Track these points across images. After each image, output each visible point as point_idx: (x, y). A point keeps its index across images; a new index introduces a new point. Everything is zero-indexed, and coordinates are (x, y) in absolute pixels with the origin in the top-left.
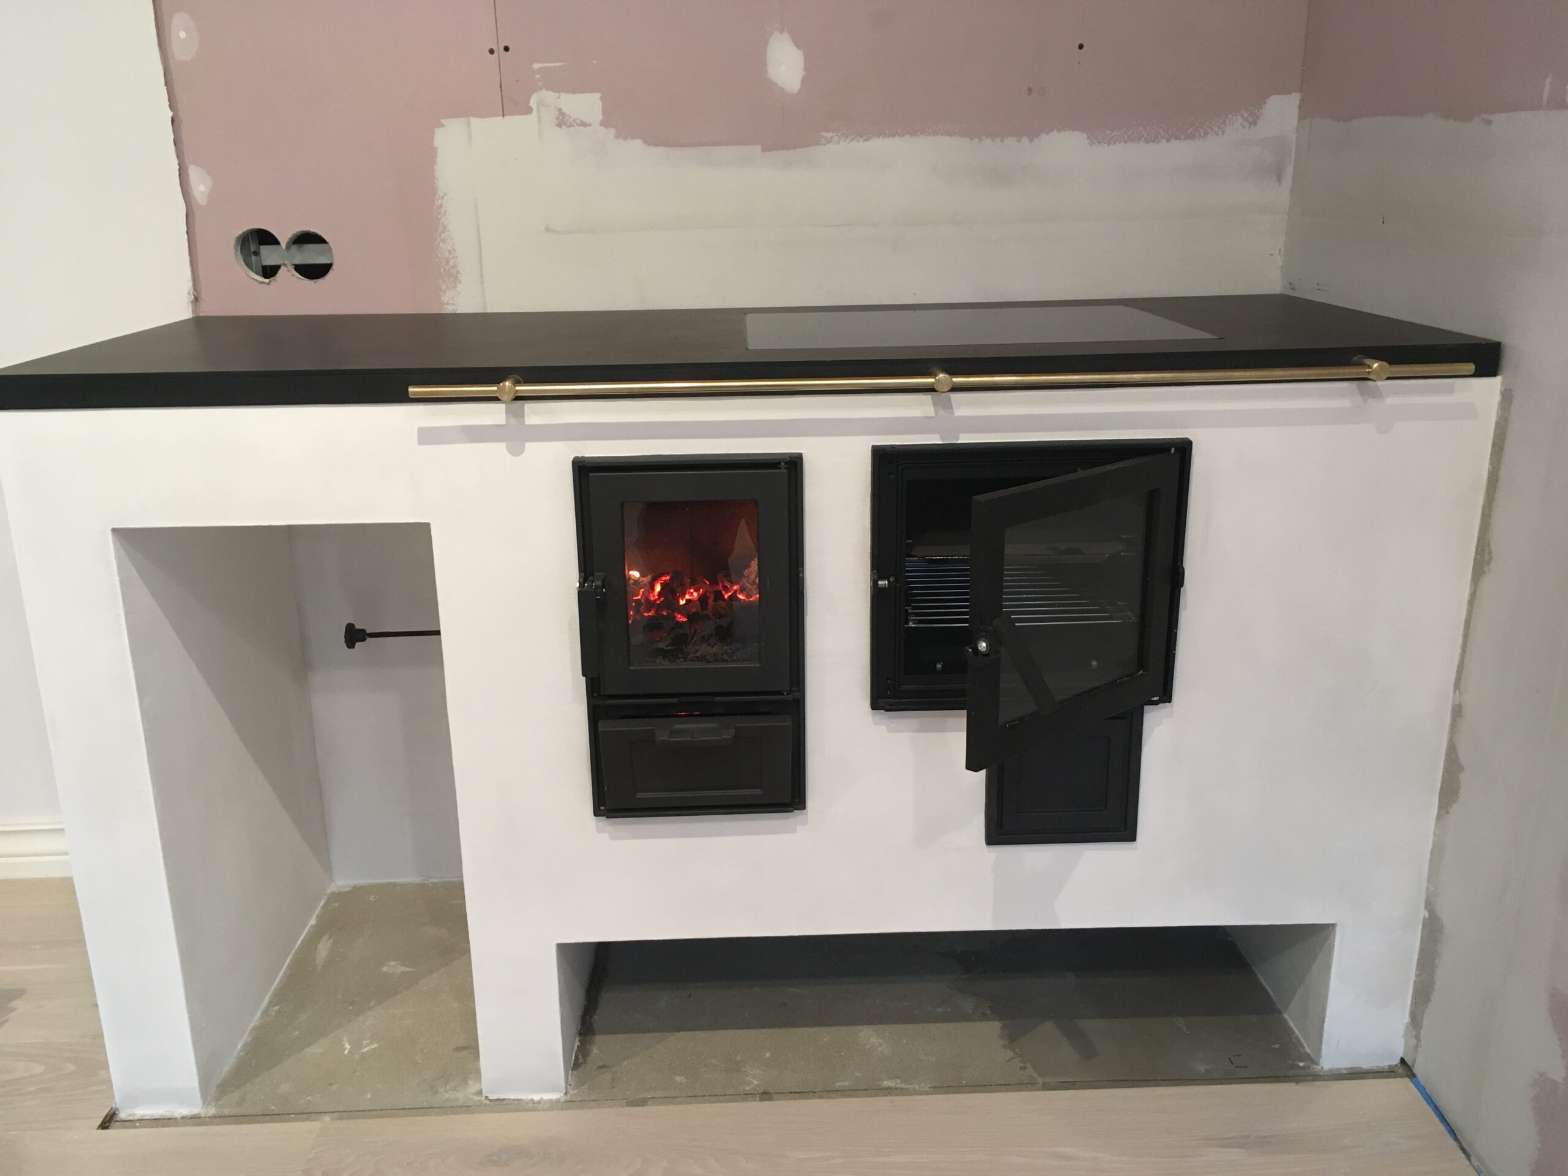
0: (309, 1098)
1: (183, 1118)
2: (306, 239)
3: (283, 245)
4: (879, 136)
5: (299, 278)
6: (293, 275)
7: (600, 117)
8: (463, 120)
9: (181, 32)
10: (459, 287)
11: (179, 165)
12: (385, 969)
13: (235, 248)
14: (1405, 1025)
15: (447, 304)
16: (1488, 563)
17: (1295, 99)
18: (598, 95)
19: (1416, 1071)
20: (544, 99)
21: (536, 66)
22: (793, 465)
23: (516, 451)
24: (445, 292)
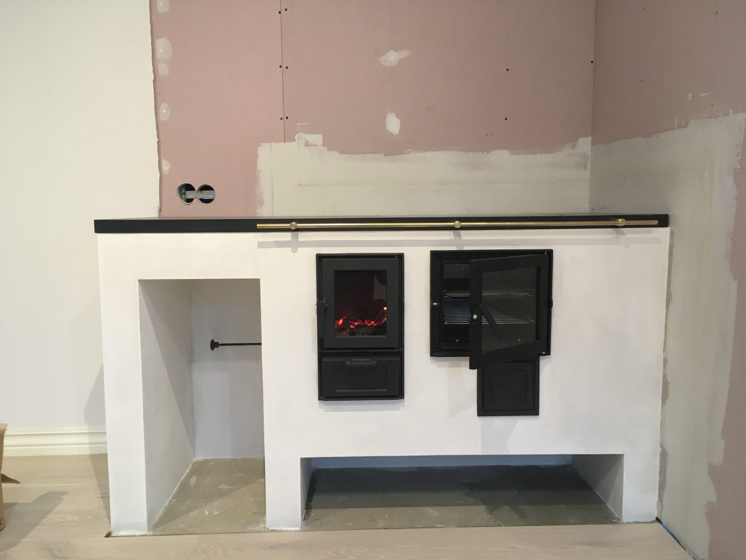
1: (139, 535)
2: (205, 188)
3: (196, 190)
4: (429, 151)
5: (201, 203)
6: (199, 202)
7: (322, 143)
8: (269, 144)
9: (164, 110)
10: (264, 206)
11: (159, 159)
12: (220, 487)
13: (177, 191)
14: (657, 502)
15: (259, 213)
16: (671, 299)
17: (590, 139)
18: (322, 135)
19: (662, 521)
20: (301, 137)
21: (298, 124)
22: (400, 257)
23: (294, 251)
24: (258, 208)
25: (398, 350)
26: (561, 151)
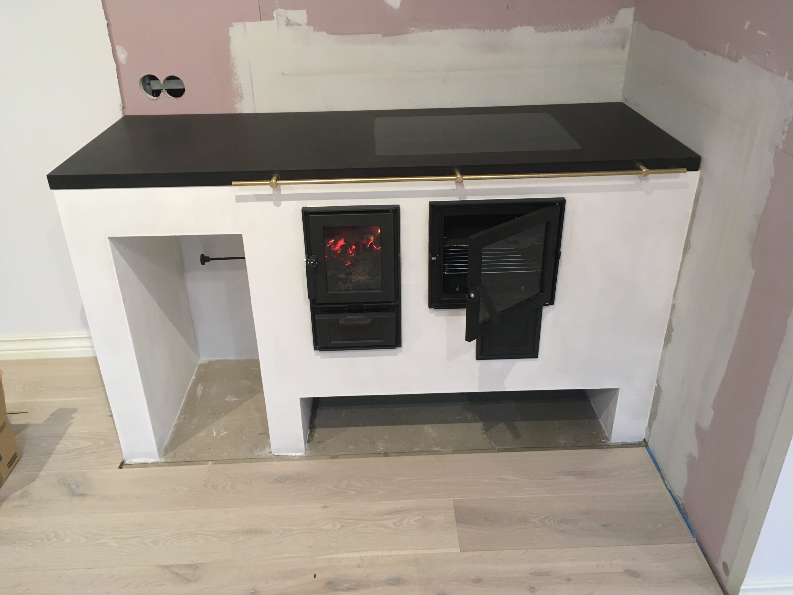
0: (202, 454)
1: (152, 463)
2: (171, 78)
3: (161, 81)
4: (436, 29)
5: (171, 98)
6: (167, 96)
7: (306, 21)
8: (242, 23)
10: (243, 101)
11: (112, 46)
12: (226, 399)
13: (140, 84)
15: (238, 109)
16: (689, 248)
17: (632, 10)
18: (305, 11)
19: (649, 444)
20: (280, 13)
23: (278, 205)
24: (237, 103)
25: (394, 304)
26: (597, 26)
